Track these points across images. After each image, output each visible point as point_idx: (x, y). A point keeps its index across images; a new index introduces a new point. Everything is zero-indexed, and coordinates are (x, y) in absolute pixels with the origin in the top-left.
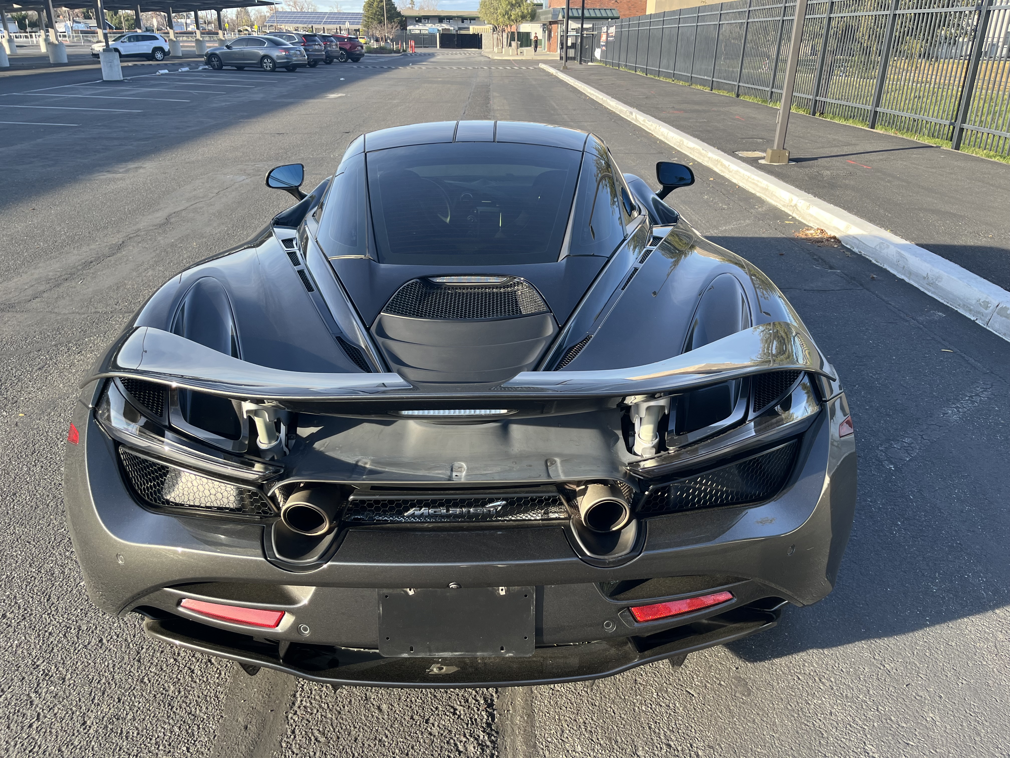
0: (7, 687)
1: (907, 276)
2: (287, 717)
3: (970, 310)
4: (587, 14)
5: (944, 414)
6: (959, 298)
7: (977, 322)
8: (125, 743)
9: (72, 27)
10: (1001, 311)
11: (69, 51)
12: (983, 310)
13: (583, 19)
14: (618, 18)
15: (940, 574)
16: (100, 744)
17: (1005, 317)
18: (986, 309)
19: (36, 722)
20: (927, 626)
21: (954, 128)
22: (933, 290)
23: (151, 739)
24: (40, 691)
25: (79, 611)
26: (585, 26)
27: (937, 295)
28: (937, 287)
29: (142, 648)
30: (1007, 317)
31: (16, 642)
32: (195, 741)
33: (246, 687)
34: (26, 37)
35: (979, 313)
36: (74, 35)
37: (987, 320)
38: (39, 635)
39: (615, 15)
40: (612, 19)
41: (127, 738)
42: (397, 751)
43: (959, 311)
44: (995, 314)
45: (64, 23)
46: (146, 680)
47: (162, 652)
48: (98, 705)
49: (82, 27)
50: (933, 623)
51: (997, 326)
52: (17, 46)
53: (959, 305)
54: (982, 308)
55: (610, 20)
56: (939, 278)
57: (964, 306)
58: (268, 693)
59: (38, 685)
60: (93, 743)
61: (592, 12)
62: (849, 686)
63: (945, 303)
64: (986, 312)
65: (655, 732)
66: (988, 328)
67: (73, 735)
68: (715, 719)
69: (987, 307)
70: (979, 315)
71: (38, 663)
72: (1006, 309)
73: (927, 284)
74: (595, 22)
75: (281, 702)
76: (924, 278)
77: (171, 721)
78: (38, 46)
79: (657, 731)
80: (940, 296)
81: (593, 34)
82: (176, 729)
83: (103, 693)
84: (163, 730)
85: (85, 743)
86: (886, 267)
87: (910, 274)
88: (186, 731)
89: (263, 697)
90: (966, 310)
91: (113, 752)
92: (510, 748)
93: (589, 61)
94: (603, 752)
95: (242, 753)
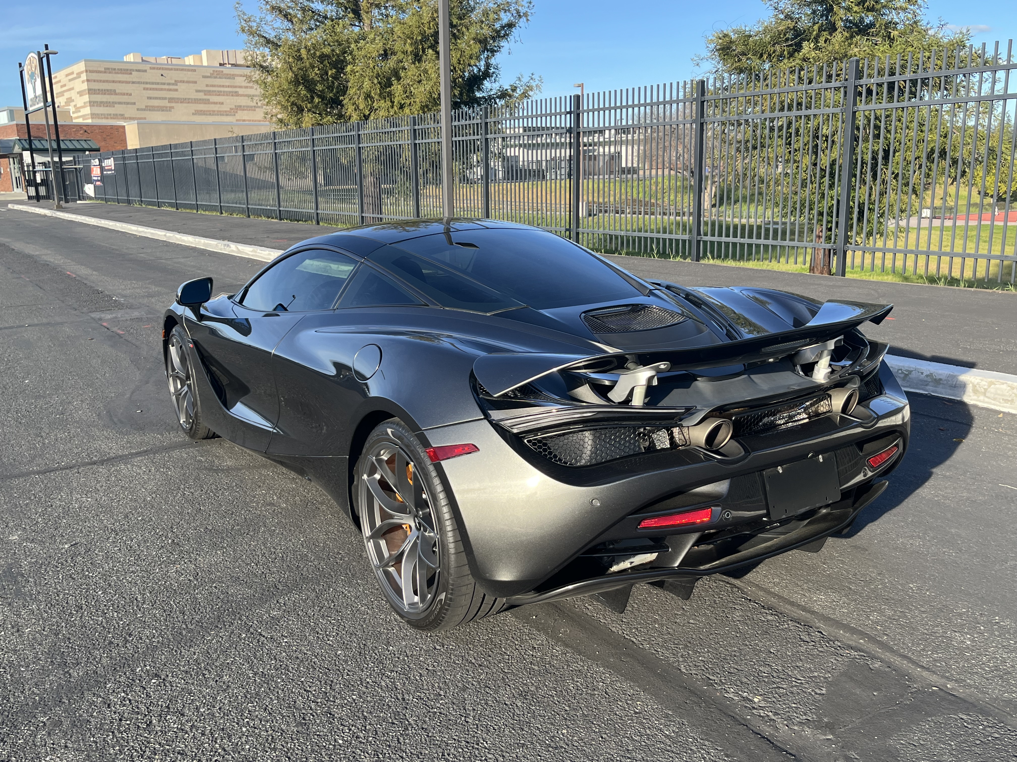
2: (641, 647)
4: (63, 146)
13: (60, 151)
14: (98, 150)
26: (64, 159)
33: (586, 647)
39: (94, 147)
40: (89, 151)
55: (87, 153)
58: (607, 643)
61: (68, 143)
74: (76, 154)
75: (623, 644)
81: (76, 168)
89: (607, 646)
93: (76, 200)
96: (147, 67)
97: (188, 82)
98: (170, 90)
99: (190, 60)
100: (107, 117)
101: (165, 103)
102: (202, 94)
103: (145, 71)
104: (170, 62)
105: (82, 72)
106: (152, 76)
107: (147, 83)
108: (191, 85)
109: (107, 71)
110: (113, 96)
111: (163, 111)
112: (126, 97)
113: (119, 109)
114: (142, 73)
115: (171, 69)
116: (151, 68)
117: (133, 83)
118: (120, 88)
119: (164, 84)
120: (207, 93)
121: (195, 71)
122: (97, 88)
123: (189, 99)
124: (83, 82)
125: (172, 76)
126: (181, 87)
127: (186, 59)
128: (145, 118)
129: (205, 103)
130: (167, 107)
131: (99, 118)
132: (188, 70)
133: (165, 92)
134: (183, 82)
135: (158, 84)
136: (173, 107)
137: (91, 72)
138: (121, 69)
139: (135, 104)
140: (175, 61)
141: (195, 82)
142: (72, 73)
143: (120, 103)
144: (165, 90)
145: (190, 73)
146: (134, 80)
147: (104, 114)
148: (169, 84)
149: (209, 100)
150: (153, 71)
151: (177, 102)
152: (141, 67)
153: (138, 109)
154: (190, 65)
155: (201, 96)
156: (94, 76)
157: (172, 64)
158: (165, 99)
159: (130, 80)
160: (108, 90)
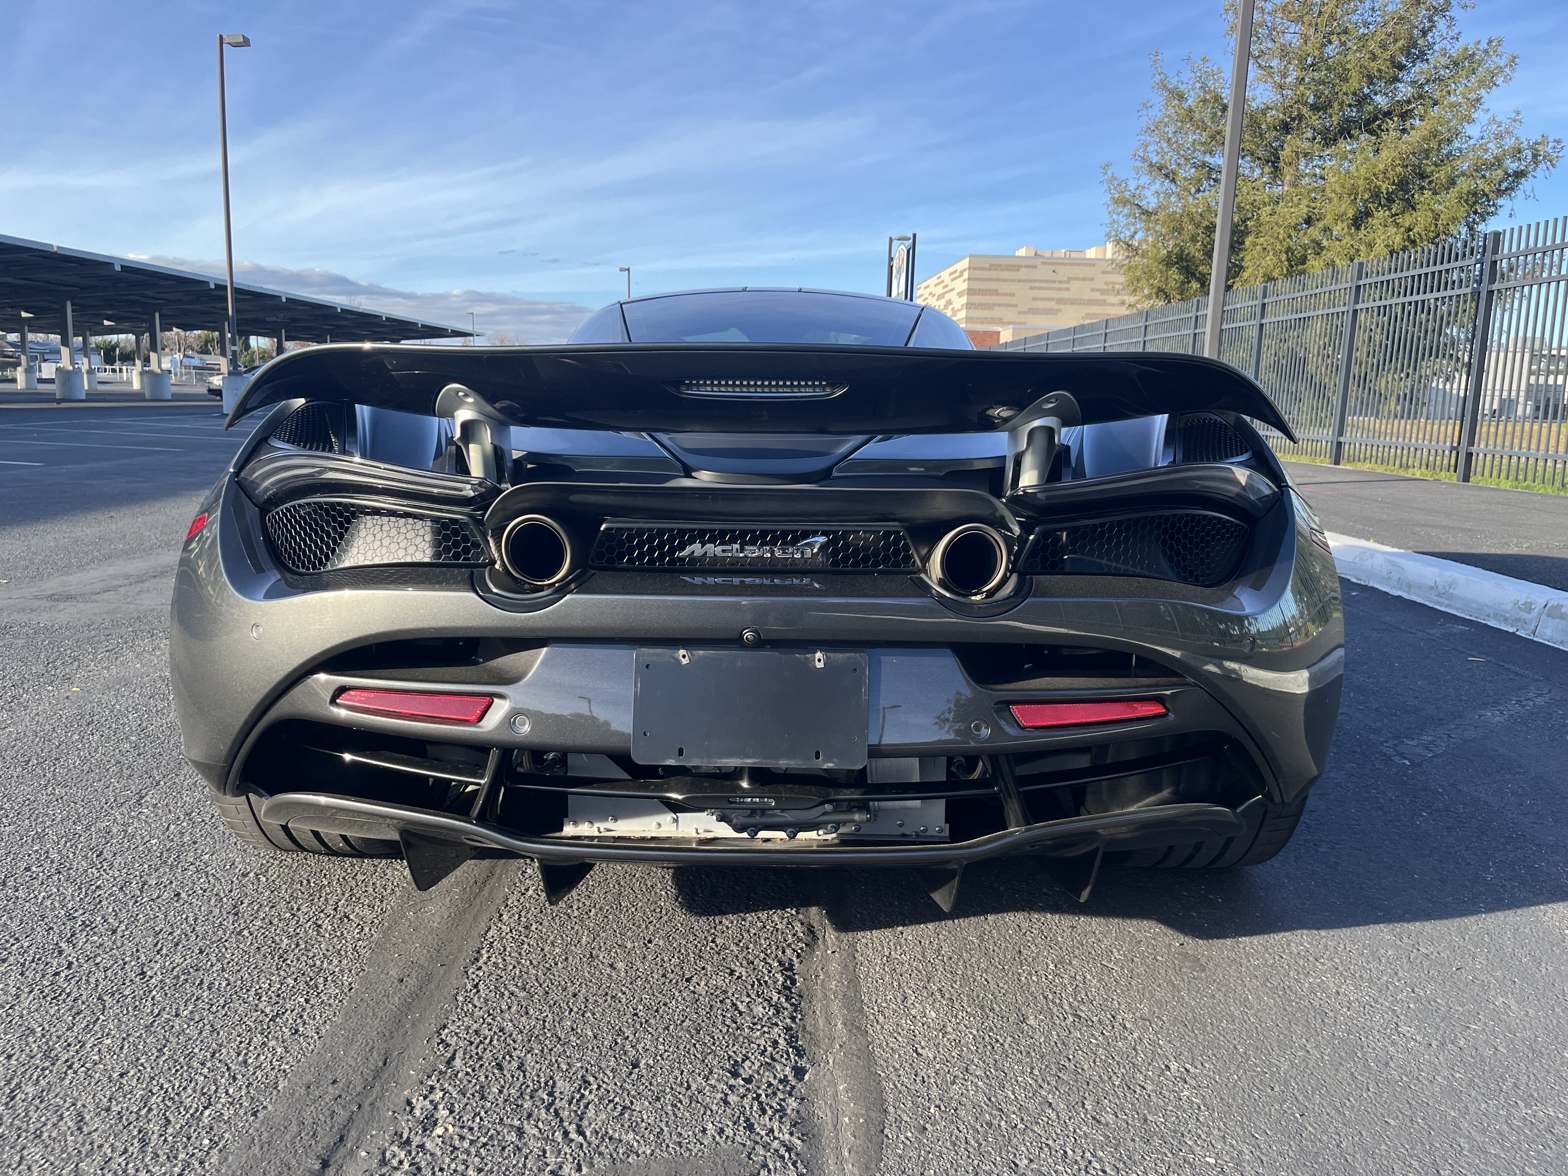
0: (24, 936)
1: (1404, 591)
2: (466, 972)
3: (1506, 620)
5: (1480, 716)
6: (1487, 606)
7: (1518, 633)
8: (205, 994)
9: (181, 361)
10: (1553, 612)
11: (175, 389)
12: (1524, 615)
15: (1494, 863)
16: (166, 994)
17: (1558, 618)
18: (1529, 613)
19: (65, 971)
20: (1482, 912)
21: (1458, 453)
22: (1447, 602)
23: (248, 990)
24: (74, 942)
25: (146, 866)
27: (1454, 608)
28: (1451, 597)
29: (242, 903)
30: (1562, 617)
31: (43, 894)
32: (319, 993)
33: (403, 942)
34: (114, 371)
35: (1519, 620)
36: (183, 371)
37: (1533, 627)
38: (80, 888)
41: (210, 989)
42: (640, 1007)
43: (1489, 624)
44: (1544, 617)
45: (170, 358)
46: (246, 933)
47: (272, 907)
48: (167, 955)
49: (196, 362)
50: (1491, 909)
51: (1548, 633)
52: (99, 382)
53: (1488, 616)
54: (1522, 613)
56: (1453, 584)
57: (1496, 616)
58: (437, 948)
59: (72, 936)
60: (154, 993)
62: (1364, 967)
63: (1468, 617)
64: (1530, 616)
65: (1053, 1002)
66: (1535, 639)
67: (124, 984)
68: (1150, 992)
69: (1531, 609)
70: (1520, 624)
71: (75, 915)
72: (1560, 606)
73: (1437, 596)
75: (457, 957)
76: (1432, 588)
77: (282, 973)
78: (129, 382)
79: (1058, 1001)
80: (1457, 609)
82: (290, 981)
83: (177, 945)
84: (268, 981)
85: (141, 992)
86: (1372, 584)
87: (1409, 587)
88: (306, 982)
89: (428, 951)
90: (1499, 621)
91: (186, 1002)
92: (821, 1012)
94: (972, 1019)
95: (393, 1004)
96: (1038, 262)
97: (1084, 279)
98: (1060, 289)
99: (1091, 253)
100: (983, 321)
101: (1052, 305)
102: (1098, 293)
103: (1035, 267)
104: (1068, 256)
105: (965, 270)
106: (1043, 272)
107: (1035, 281)
108: (1087, 282)
109: (993, 267)
110: (994, 297)
111: (1048, 314)
112: (1009, 298)
113: (997, 313)
114: (1030, 270)
115: (1066, 264)
116: (1043, 263)
117: (1019, 281)
118: (1004, 287)
119: (1054, 282)
120: (1103, 292)
121: (1094, 265)
122: (977, 287)
123: (1081, 300)
124: (964, 281)
125: (1065, 272)
126: (1074, 286)
127: (1088, 251)
128: (1025, 323)
129: (1100, 305)
130: (1053, 310)
131: (974, 323)
132: (1086, 265)
133: (1053, 292)
134: (1078, 279)
135: (1047, 281)
136: (1060, 310)
137: (975, 269)
138: (1008, 266)
139: (1016, 306)
140: (1073, 255)
141: (1092, 279)
142: (956, 271)
143: (1000, 305)
144: (1054, 289)
145: (1087, 268)
146: (1021, 278)
147: (980, 318)
148: (1060, 282)
149: (1105, 300)
150: (1044, 267)
151: (1066, 304)
152: (1030, 262)
153: (1019, 313)
154: (1090, 259)
155: (1097, 296)
156: (978, 274)
157: (1070, 258)
158: (1052, 299)
159: (1017, 278)
160: (989, 290)
